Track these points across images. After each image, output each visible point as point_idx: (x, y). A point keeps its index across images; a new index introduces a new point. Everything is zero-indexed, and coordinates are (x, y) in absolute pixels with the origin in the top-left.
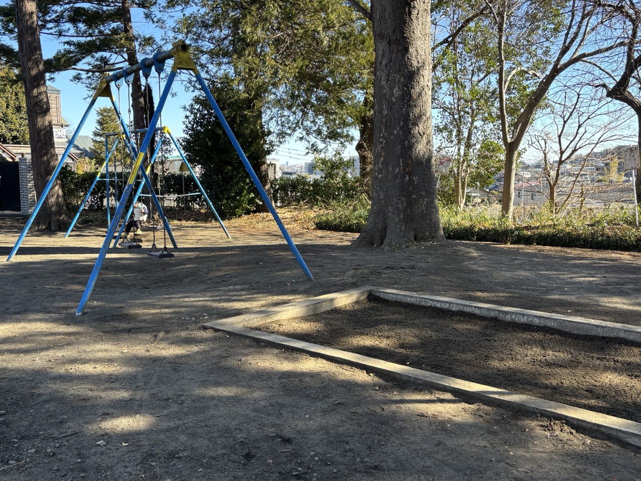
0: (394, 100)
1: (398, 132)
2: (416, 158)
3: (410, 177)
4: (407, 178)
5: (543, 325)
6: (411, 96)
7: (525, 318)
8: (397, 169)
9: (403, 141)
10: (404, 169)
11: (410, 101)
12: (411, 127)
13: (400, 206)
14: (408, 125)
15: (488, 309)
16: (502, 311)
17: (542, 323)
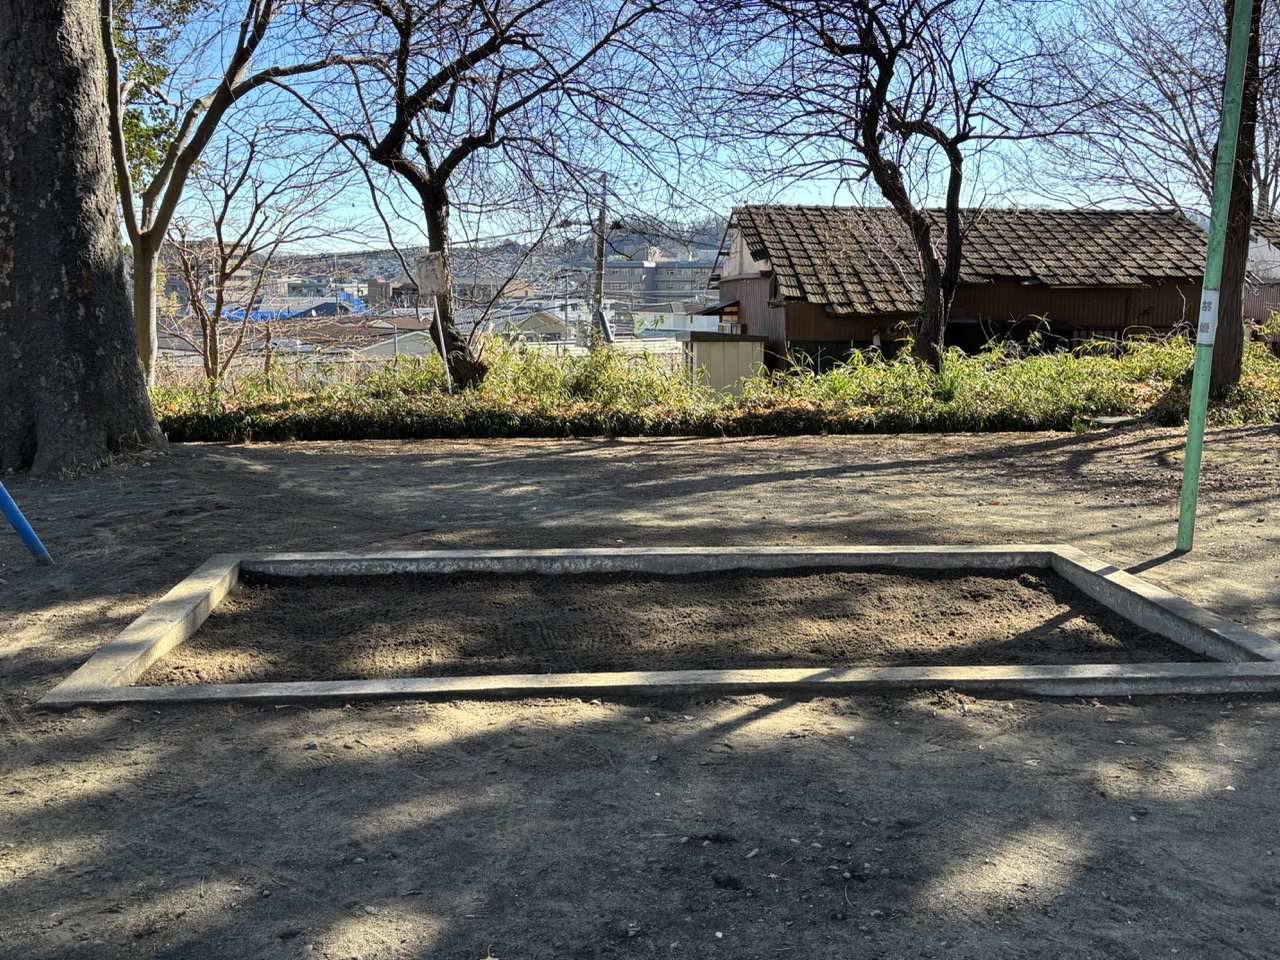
0: (32, 129)
1: (49, 204)
2: (98, 265)
3: (87, 307)
4: (82, 311)
5: (619, 569)
6: (75, 126)
7: (589, 562)
8: (56, 290)
9: (65, 227)
10: (73, 290)
11: (73, 135)
12: (80, 194)
13: (70, 374)
14: (73, 190)
15: (518, 558)
16: (544, 558)
17: (619, 566)
